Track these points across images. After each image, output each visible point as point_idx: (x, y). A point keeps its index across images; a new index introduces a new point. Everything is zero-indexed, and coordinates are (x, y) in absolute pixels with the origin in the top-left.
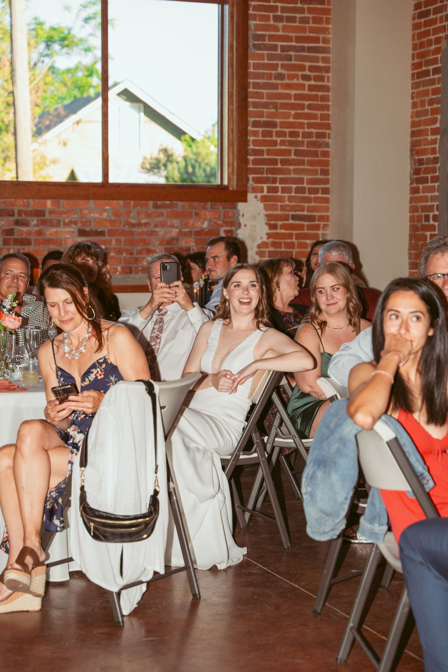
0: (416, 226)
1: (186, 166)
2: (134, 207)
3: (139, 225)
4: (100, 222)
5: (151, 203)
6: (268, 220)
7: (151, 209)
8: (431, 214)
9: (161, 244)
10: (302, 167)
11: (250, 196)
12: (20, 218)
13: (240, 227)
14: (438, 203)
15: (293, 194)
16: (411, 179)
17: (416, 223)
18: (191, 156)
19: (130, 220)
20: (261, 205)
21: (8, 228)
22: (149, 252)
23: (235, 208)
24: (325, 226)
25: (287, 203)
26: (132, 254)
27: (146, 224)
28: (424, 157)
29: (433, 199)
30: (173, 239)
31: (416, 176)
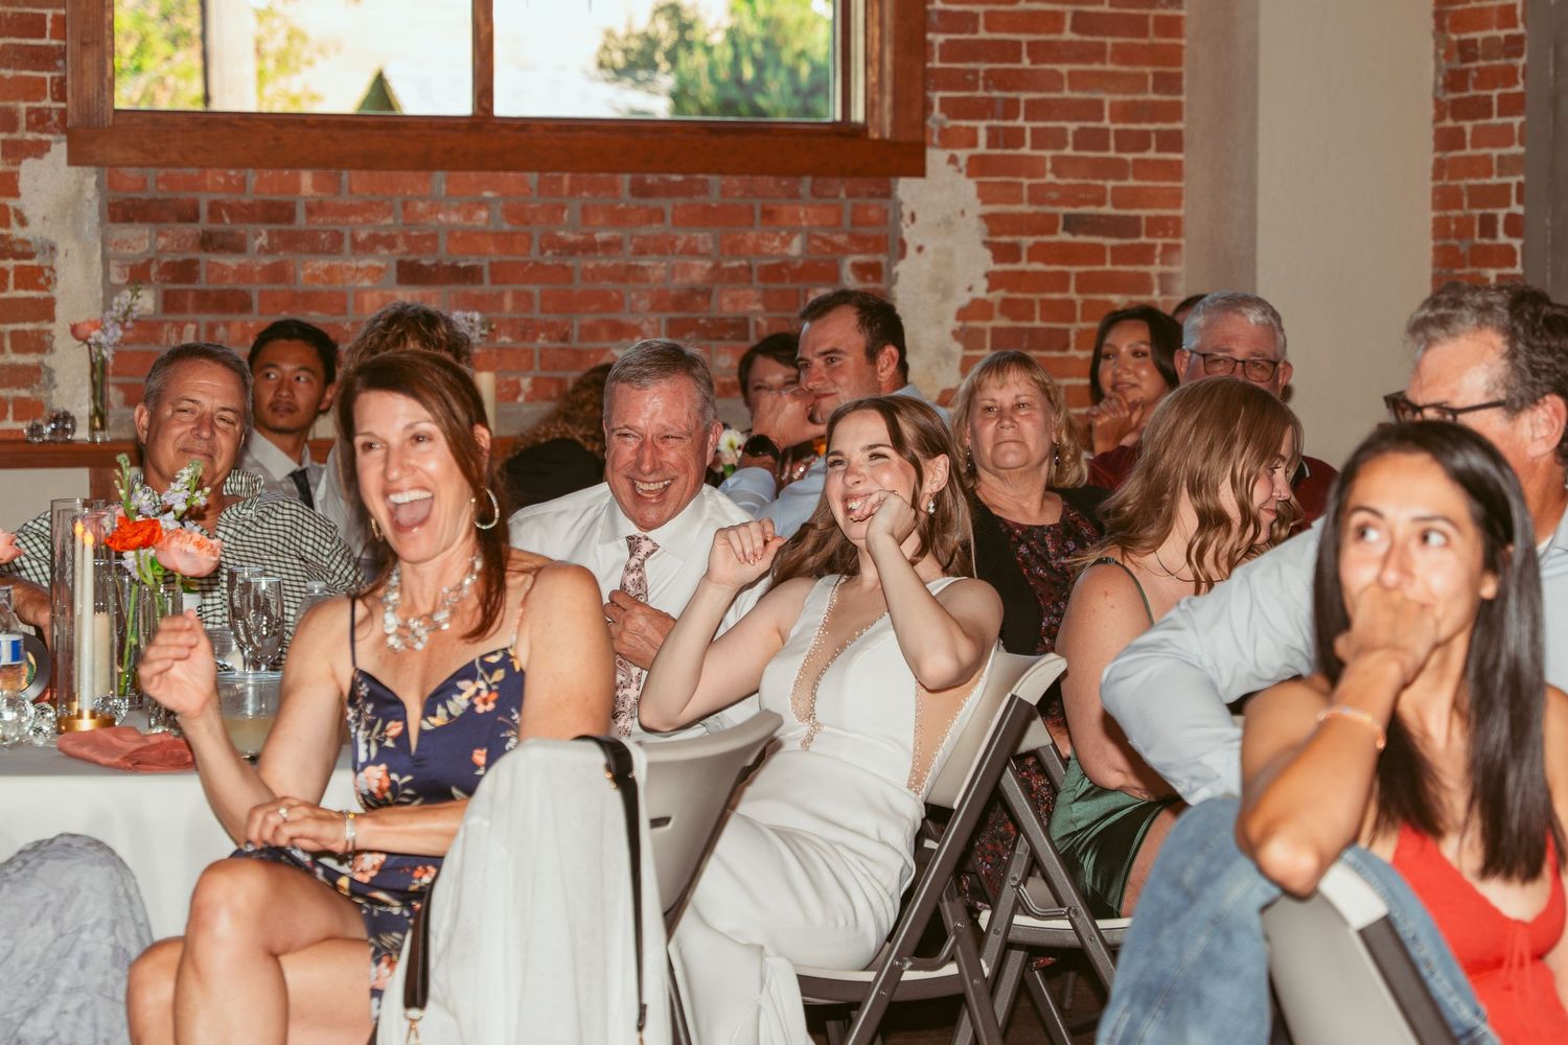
0: (1455, 249)
1: (737, 59)
2: (573, 192)
3: (589, 247)
4: (467, 238)
5: (625, 179)
6: (992, 233)
7: (625, 200)
8: (1501, 213)
9: (655, 307)
10: (1096, 67)
11: (936, 157)
12: (217, 227)
13: (902, 254)
14: (1521, 178)
15: (1069, 151)
16: (1438, 103)
17: (1453, 242)
18: (753, 29)
19: (561, 233)
20: (970, 186)
21: (179, 258)
22: (619, 331)
23: (888, 194)
24: (1169, 250)
25: (1050, 178)
26: (565, 338)
27: (609, 246)
28: (1479, 35)
29: (1507, 165)
30: (693, 291)
31: (1452, 96)
